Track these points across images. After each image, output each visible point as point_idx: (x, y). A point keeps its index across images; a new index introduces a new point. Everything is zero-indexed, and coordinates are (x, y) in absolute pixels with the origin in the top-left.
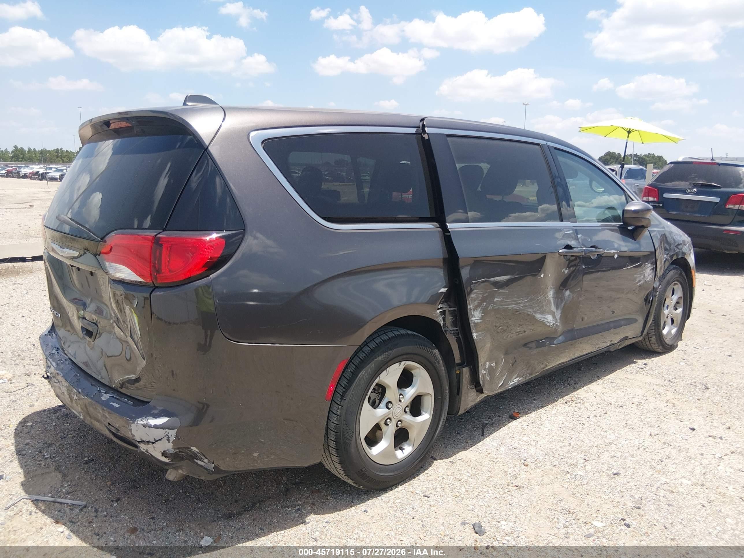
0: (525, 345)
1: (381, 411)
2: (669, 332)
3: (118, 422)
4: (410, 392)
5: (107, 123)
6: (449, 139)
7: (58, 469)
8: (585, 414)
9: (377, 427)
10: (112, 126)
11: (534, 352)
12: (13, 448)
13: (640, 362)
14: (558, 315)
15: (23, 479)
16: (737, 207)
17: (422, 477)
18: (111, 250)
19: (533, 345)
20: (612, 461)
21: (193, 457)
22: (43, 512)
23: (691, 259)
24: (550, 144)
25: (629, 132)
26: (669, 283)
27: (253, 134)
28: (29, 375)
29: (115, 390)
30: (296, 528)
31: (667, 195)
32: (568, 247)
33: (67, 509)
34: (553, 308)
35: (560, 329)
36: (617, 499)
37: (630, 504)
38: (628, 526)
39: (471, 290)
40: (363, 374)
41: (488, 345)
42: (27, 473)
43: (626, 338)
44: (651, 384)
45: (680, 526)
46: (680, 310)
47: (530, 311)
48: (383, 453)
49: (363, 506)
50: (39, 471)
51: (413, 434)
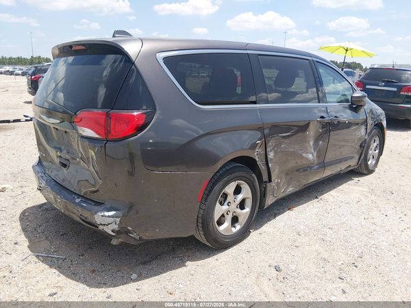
0: (297, 170)
1: (225, 207)
2: (371, 163)
3: (86, 214)
4: (240, 197)
5: (71, 47)
6: (259, 57)
7: (47, 238)
8: (329, 208)
9: (223, 216)
10: (74, 48)
11: (302, 174)
12: (20, 228)
13: (356, 179)
14: (315, 154)
15: (28, 244)
16: (406, 93)
17: (245, 241)
18: (81, 120)
19: (301, 170)
20: (345, 233)
21: (128, 232)
22: (42, 262)
23: (384, 123)
24: (314, 59)
25: (347, 50)
26: (373, 137)
27: (158, 54)
28: (22, 187)
29: (82, 197)
30: (180, 269)
31: (367, 87)
32: (322, 117)
33: (55, 260)
34: (313, 151)
35: (316, 162)
36: (349, 253)
37: (356, 255)
38: (356, 267)
39: (269, 141)
40: (217, 188)
41: (277, 170)
42: (30, 241)
43: (350, 166)
44: (362, 191)
45: (383, 267)
46: (377, 151)
47: (300, 152)
48: (226, 229)
49: (215, 257)
50: (37, 240)
51: (240, 219)
